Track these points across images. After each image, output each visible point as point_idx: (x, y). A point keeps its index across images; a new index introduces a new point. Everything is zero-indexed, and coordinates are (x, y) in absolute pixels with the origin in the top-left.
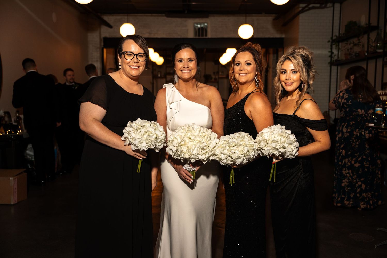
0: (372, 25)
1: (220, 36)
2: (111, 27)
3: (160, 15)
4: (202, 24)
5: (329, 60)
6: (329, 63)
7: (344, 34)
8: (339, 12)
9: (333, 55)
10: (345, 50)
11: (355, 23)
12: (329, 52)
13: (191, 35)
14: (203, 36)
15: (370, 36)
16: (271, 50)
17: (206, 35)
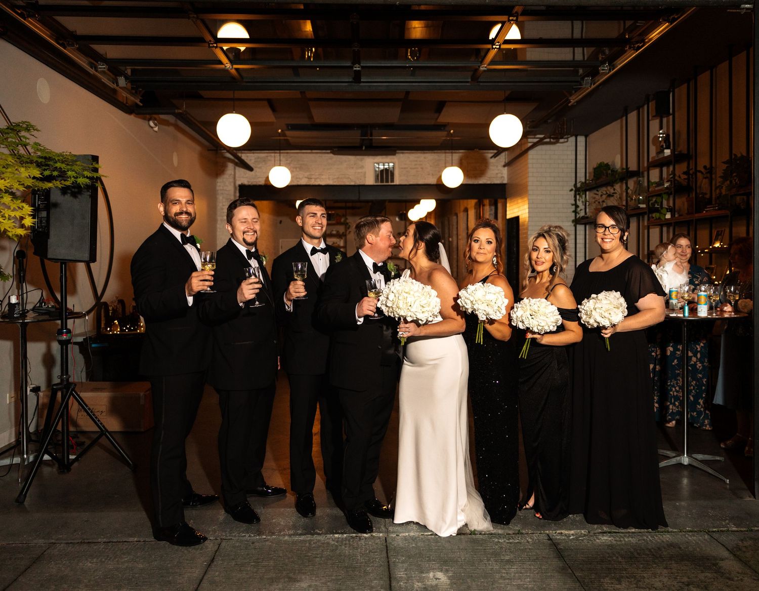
0: (630, 169)
1: (412, 181)
2: (251, 169)
3: (324, 151)
4: (387, 164)
5: (572, 216)
6: (573, 221)
7: (592, 181)
8: (584, 148)
9: (579, 209)
10: (595, 203)
11: (607, 165)
12: (573, 205)
13: (370, 180)
14: (387, 181)
15: (629, 186)
16: (487, 202)
17: (392, 181)
